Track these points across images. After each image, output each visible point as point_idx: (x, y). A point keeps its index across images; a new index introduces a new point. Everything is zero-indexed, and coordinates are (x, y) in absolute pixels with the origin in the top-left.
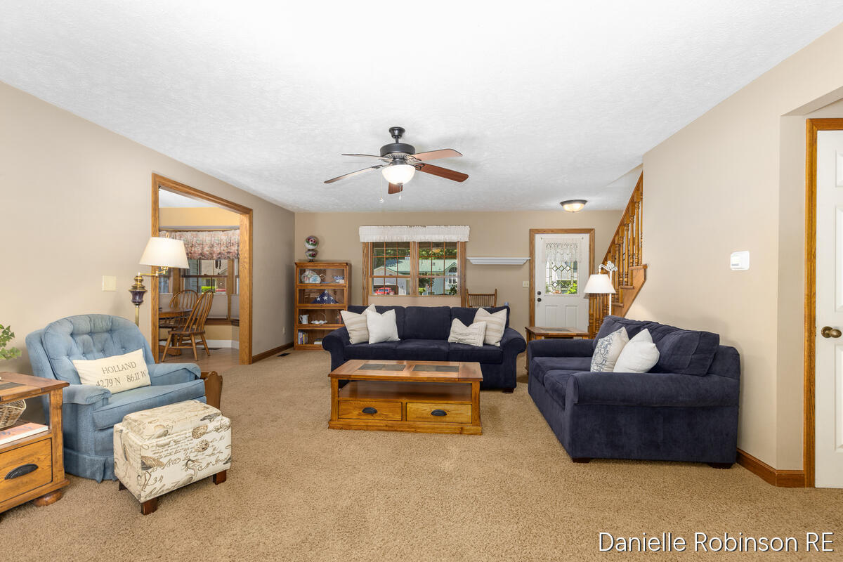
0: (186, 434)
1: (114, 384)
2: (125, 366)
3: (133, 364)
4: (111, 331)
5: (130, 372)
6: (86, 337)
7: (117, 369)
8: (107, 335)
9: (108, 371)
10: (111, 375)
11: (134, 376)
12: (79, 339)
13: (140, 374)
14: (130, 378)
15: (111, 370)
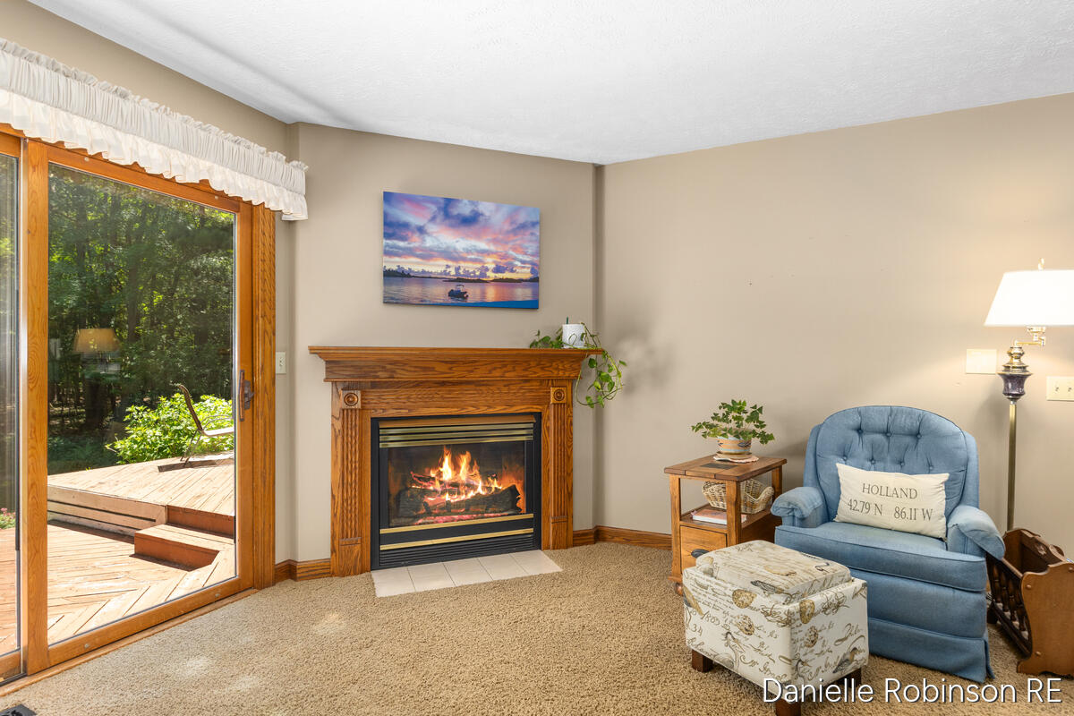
0: (726, 588)
1: (872, 512)
2: (899, 492)
3: (913, 492)
4: (916, 435)
5: (906, 503)
6: (879, 437)
7: (884, 492)
8: (908, 440)
9: (870, 490)
10: (874, 499)
11: (908, 512)
12: (867, 438)
13: (919, 513)
14: (899, 513)
15: (875, 490)
